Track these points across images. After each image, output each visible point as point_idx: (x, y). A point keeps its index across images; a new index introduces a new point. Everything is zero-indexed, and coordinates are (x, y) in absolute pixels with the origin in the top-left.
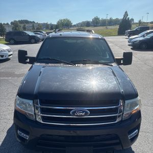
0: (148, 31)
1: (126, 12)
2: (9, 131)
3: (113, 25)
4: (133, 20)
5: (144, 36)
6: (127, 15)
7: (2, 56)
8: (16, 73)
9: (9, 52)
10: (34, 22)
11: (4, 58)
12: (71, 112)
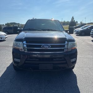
0: (85, 26)
1: (73, 17)
2: (8, 68)
3: (66, 25)
4: (77, 22)
5: (83, 28)
6: (74, 19)
7: (1, 38)
8: (10, 46)
9: (6, 36)
10: (19, 24)
11: (3, 39)
12: (42, 46)
